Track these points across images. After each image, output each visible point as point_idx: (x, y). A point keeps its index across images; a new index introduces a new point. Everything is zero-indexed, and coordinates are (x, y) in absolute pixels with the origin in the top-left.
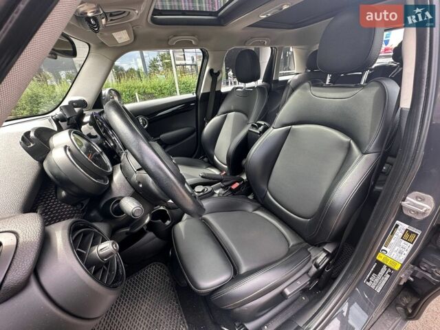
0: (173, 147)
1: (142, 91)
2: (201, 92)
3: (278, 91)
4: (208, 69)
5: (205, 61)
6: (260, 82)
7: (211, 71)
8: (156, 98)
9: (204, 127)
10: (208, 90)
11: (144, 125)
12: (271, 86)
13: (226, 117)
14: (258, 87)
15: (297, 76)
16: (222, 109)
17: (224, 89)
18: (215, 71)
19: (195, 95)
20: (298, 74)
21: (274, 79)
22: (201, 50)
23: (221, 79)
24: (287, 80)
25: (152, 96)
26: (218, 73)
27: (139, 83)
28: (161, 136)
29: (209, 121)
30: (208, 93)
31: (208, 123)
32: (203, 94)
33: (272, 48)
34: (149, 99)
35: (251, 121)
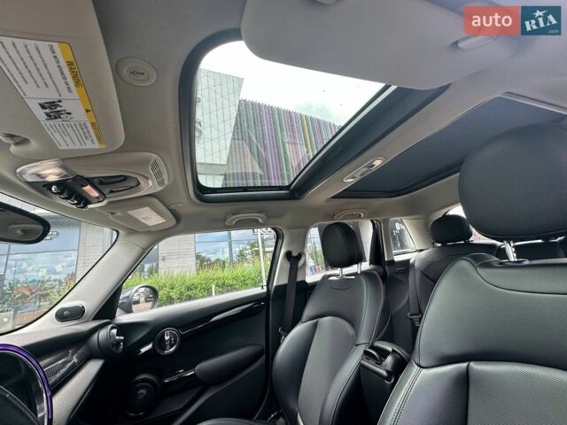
0: (218, 389)
1: (221, 282)
2: (275, 284)
3: (399, 277)
4: (283, 251)
5: (280, 241)
6: (366, 266)
7: (288, 255)
8: (237, 290)
9: (279, 345)
10: (284, 281)
11: (171, 346)
12: (384, 269)
13: (315, 325)
14: (365, 273)
15: (422, 252)
16: (309, 311)
17: (311, 278)
18: (295, 254)
19: (265, 290)
20: (422, 250)
21: (386, 259)
22: (273, 229)
23: (305, 264)
24: (408, 261)
25: (232, 288)
26: (299, 256)
27: (219, 273)
28: (197, 368)
29: (288, 332)
30: (285, 286)
31: (285, 337)
32: (277, 287)
33: (372, 221)
34: (228, 291)
35: (363, 338)
